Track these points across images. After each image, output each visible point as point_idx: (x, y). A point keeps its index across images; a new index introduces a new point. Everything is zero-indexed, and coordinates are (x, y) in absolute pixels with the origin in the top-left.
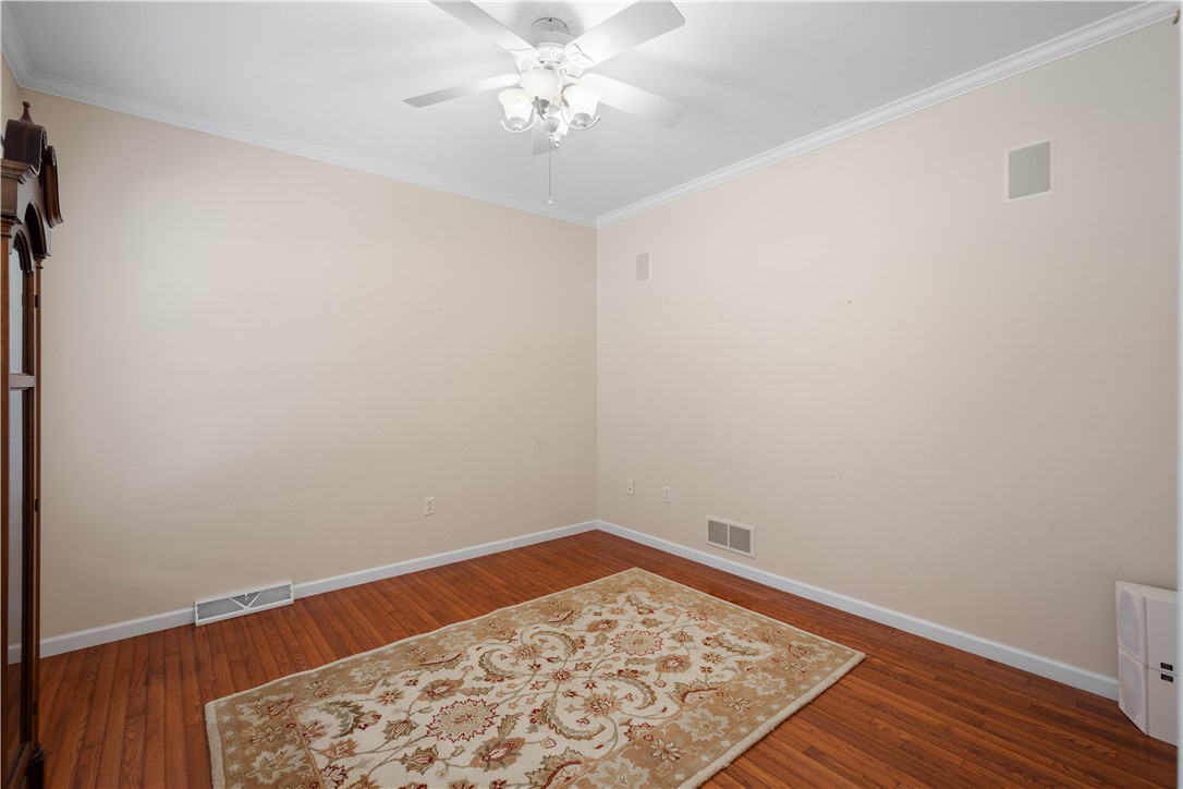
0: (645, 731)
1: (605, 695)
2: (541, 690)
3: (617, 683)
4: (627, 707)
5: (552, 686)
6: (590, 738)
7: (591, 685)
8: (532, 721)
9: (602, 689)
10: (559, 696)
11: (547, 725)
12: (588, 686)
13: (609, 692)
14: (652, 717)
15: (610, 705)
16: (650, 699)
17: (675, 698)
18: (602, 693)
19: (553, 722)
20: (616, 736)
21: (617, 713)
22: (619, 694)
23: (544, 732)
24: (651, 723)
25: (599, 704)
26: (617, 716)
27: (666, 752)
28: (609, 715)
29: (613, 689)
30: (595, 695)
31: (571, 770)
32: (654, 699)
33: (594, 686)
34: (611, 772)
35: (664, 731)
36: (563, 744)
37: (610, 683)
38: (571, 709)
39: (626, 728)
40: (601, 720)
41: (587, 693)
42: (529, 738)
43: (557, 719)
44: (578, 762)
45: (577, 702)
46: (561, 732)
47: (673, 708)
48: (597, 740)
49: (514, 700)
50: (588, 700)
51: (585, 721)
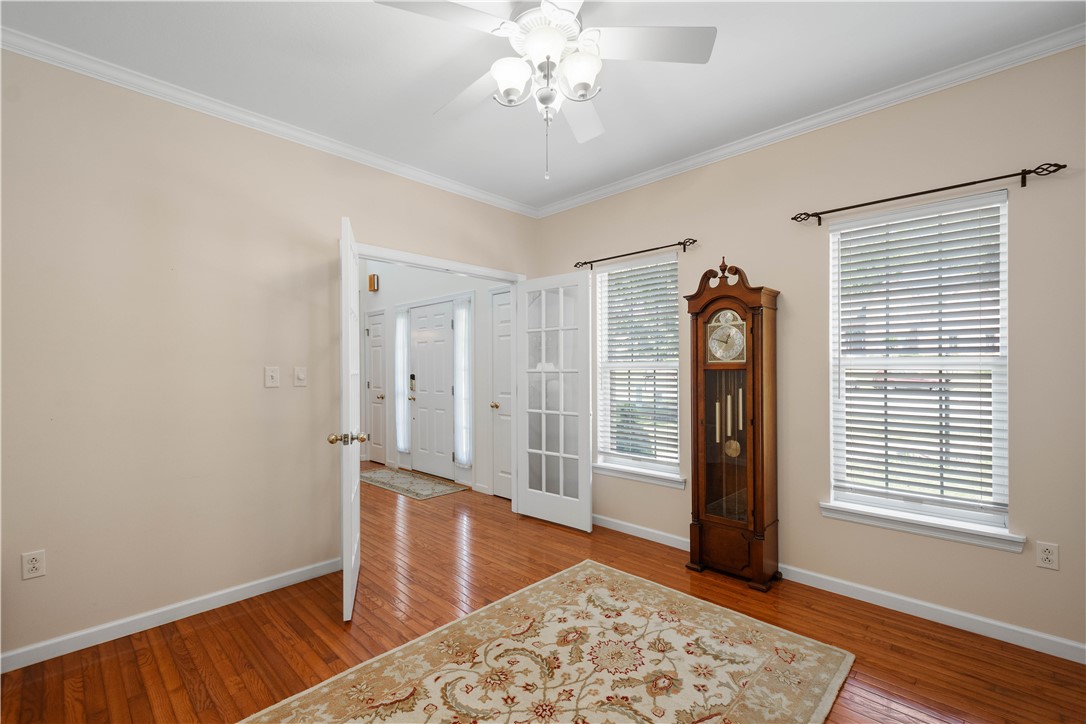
0: (460, 659)
1: (493, 690)
2: (560, 690)
3: (480, 706)
4: (472, 678)
5: (552, 696)
6: (506, 651)
7: (509, 701)
8: (558, 659)
9: (498, 695)
10: (539, 683)
11: (544, 657)
12: (512, 700)
13: (490, 694)
14: (452, 671)
15: (489, 680)
16: (448, 688)
17: (422, 691)
18: (497, 691)
19: (539, 660)
20: (486, 654)
21: (483, 673)
22: (479, 692)
23: (545, 653)
24: (455, 666)
25: (500, 680)
26: (483, 669)
27: (449, 646)
28: (490, 670)
29: (484, 699)
30: (504, 689)
31: (519, 631)
32: (444, 690)
33: (506, 700)
34: (490, 632)
35: (445, 660)
36: (528, 644)
37: (488, 705)
38: (526, 672)
39: (477, 660)
40: (497, 665)
41: (513, 691)
42: (555, 647)
43: (537, 662)
44: (513, 635)
45: (521, 680)
46: (531, 652)
47: (429, 682)
48: (500, 650)
49: (583, 677)
50: (513, 683)
51: (512, 663)
